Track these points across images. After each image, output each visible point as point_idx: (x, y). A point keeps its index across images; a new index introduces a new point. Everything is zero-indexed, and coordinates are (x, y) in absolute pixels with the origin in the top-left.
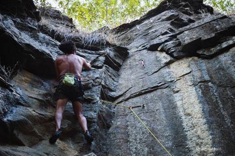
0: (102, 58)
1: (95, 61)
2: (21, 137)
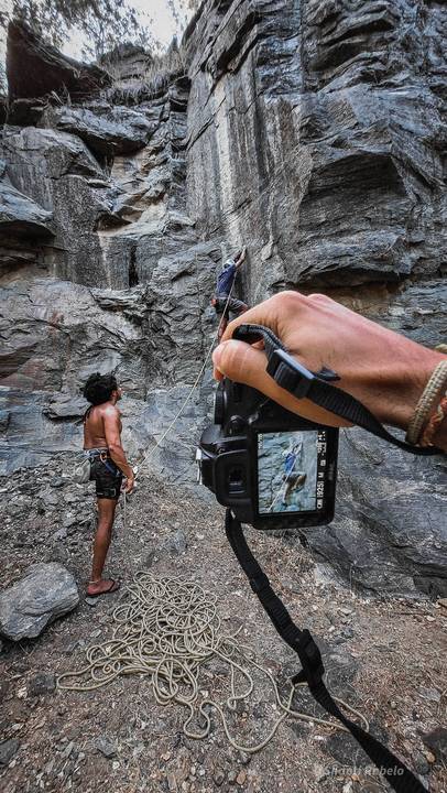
0: (167, 105)
1: (162, 113)
2: (128, 219)
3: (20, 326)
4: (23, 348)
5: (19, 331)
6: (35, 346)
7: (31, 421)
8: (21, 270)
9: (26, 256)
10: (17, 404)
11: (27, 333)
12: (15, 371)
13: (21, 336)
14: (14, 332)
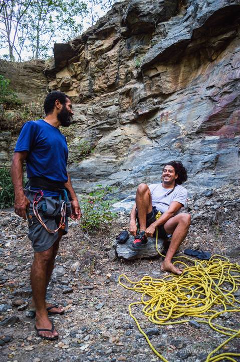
3: (226, 89)
4: (227, 105)
5: (225, 93)
6: (235, 101)
7: (230, 159)
8: (229, 47)
9: (228, 35)
10: (224, 148)
11: (230, 93)
12: (224, 124)
13: (227, 96)
14: (222, 95)
